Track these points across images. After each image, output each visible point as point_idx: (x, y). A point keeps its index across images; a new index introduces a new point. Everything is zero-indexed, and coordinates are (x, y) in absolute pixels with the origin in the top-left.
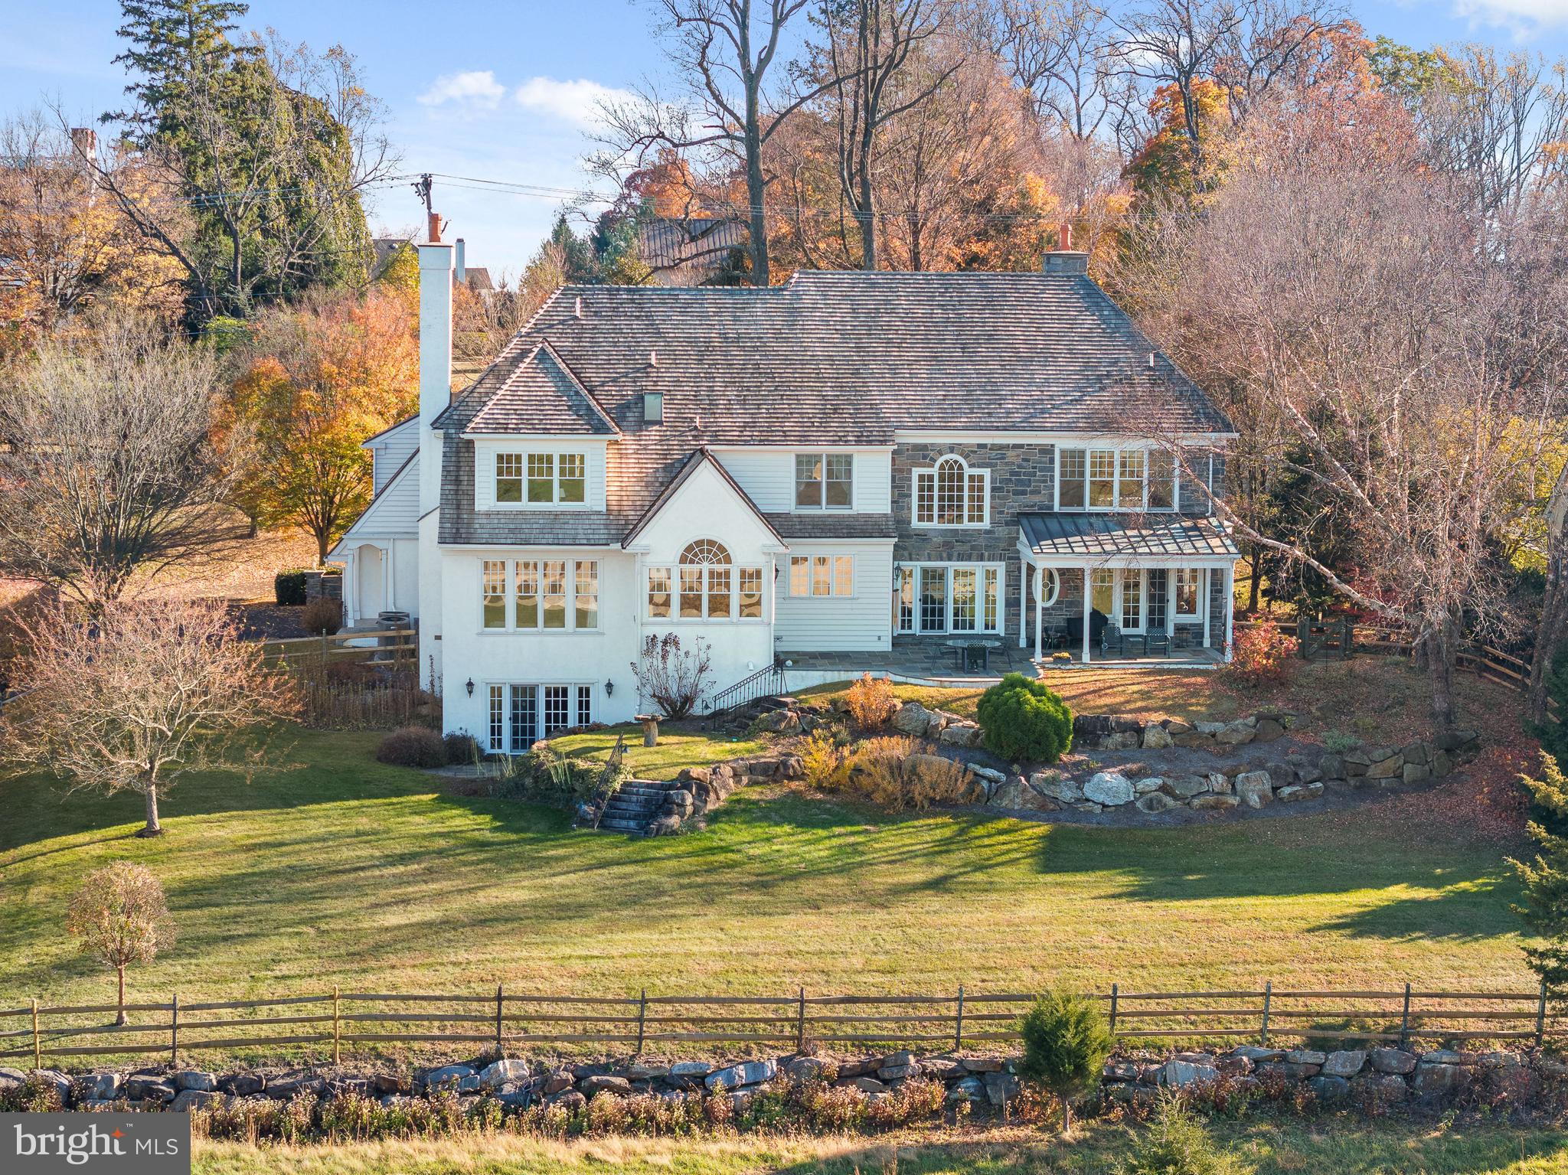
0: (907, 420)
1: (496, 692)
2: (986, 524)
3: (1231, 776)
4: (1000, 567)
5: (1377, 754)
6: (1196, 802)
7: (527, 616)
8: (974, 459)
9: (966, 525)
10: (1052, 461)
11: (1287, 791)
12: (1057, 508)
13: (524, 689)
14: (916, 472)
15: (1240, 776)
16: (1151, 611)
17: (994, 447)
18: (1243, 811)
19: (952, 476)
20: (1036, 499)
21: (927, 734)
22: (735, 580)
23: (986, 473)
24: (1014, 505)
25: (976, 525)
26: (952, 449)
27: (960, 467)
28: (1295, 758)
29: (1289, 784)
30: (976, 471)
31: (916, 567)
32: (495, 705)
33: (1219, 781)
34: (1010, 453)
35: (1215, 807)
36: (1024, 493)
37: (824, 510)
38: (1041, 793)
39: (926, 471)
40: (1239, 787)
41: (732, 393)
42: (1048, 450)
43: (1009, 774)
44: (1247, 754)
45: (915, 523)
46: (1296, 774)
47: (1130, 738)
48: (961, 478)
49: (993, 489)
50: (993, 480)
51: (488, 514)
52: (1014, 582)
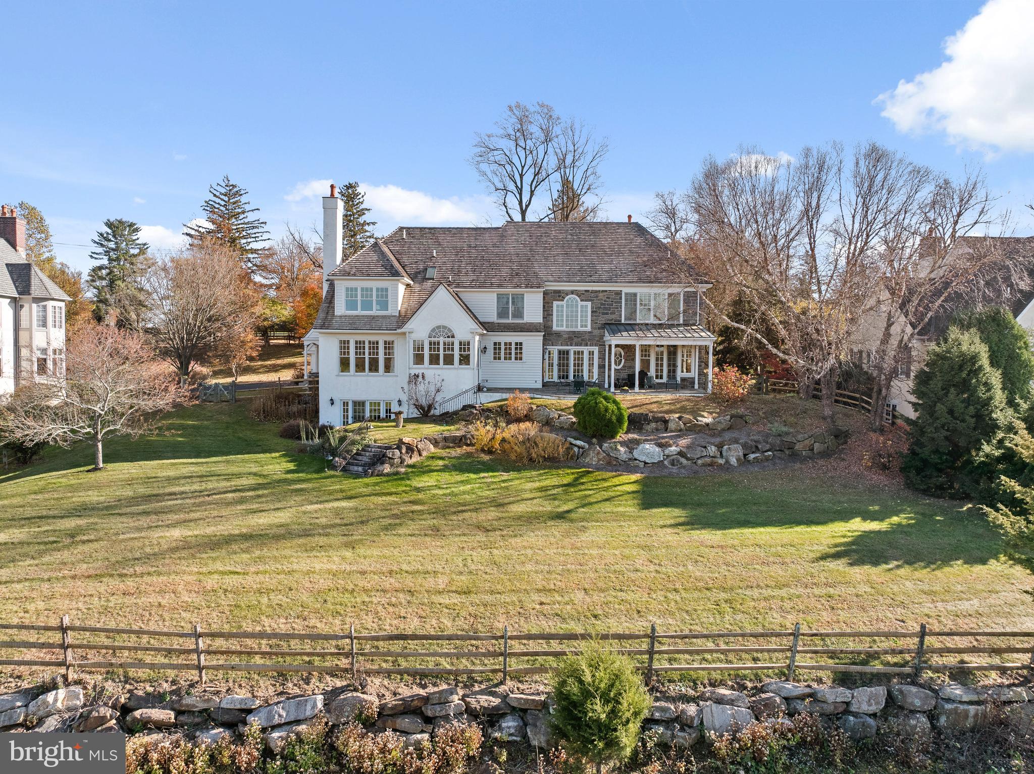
0: (551, 278)
1: (345, 404)
2: (589, 329)
3: (720, 447)
4: (596, 350)
5: (800, 437)
6: (700, 462)
7: (360, 367)
8: (583, 297)
9: (580, 329)
10: (621, 298)
11: (752, 456)
12: (623, 321)
13: (359, 403)
14: (555, 303)
15: (725, 447)
16: (669, 371)
17: (593, 292)
18: (727, 467)
19: (572, 306)
20: (613, 316)
21: (548, 423)
22: (457, 347)
23: (589, 304)
24: (602, 320)
25: (584, 329)
26: (572, 292)
27: (577, 301)
28: (756, 438)
29: (753, 453)
30: (584, 303)
31: (555, 350)
32: (346, 411)
33: (712, 450)
34: (601, 294)
35: (711, 465)
36: (607, 314)
37: (510, 320)
38: (608, 455)
39: (560, 303)
40: (724, 454)
41: (469, 268)
42: (619, 293)
43: (590, 443)
44: (727, 436)
45: (555, 328)
46: (757, 447)
47: (660, 425)
48: (577, 306)
49: (592, 312)
50: (592, 308)
51: (341, 317)
52: (602, 357)
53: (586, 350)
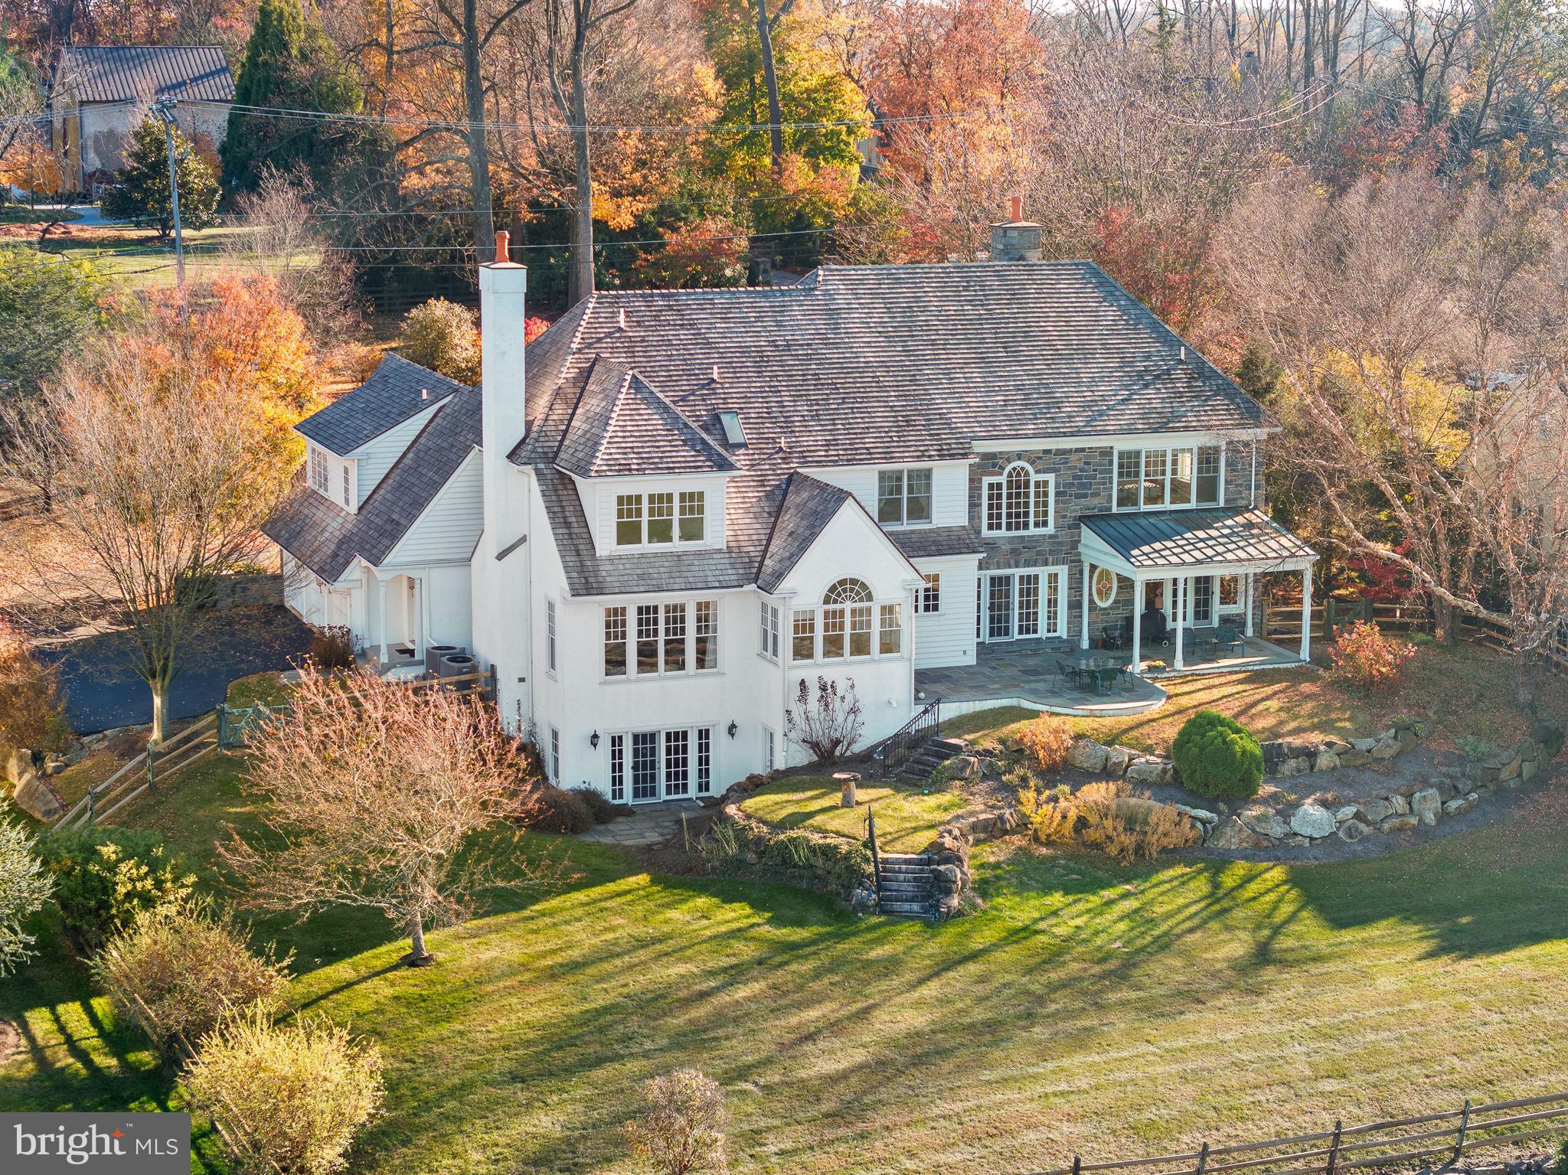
0: (982, 431)
1: (617, 741)
2: (1050, 529)
3: (1409, 797)
4: (1063, 571)
5: (1504, 758)
6: (1386, 826)
7: (647, 662)
8: (1040, 465)
9: (1033, 531)
10: (1111, 463)
11: (1453, 805)
12: (1115, 510)
13: (644, 736)
14: (986, 481)
15: (1417, 795)
16: (1197, 604)
17: (1059, 452)
18: (1423, 830)
19: (1019, 484)
20: (1096, 501)
22: (876, 617)
23: (1051, 478)
24: (1076, 508)
25: (1041, 531)
26: (1019, 456)
27: (1027, 474)
29: (1453, 798)
30: (1041, 477)
31: (984, 576)
32: (616, 754)
33: (1399, 802)
34: (1073, 457)
35: (1401, 829)
36: (1085, 496)
37: (905, 526)
38: (1253, 830)
39: (994, 479)
40: (1415, 807)
41: (802, 408)
42: (1107, 452)
43: (1218, 813)
45: (985, 533)
47: (1303, 763)
48: (1027, 484)
49: (1057, 494)
50: (1057, 486)
51: (611, 559)
52: (1075, 585)
53: (1043, 572)
